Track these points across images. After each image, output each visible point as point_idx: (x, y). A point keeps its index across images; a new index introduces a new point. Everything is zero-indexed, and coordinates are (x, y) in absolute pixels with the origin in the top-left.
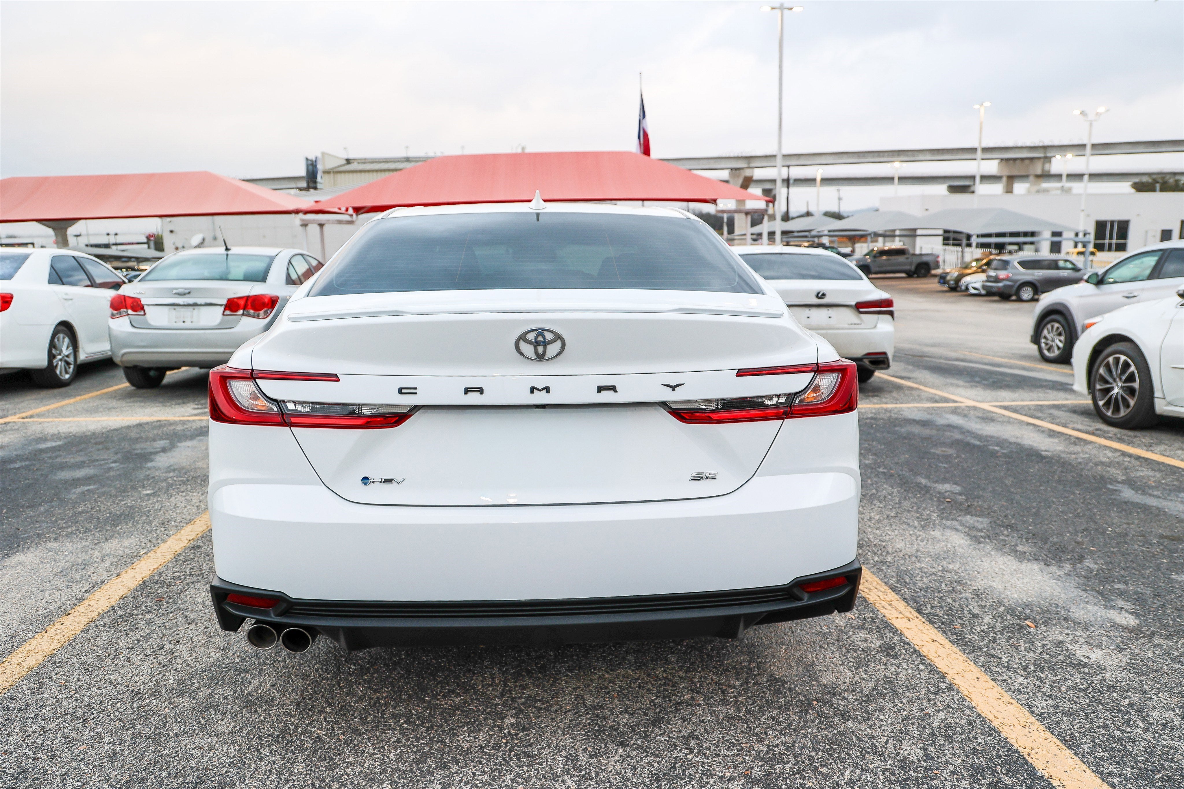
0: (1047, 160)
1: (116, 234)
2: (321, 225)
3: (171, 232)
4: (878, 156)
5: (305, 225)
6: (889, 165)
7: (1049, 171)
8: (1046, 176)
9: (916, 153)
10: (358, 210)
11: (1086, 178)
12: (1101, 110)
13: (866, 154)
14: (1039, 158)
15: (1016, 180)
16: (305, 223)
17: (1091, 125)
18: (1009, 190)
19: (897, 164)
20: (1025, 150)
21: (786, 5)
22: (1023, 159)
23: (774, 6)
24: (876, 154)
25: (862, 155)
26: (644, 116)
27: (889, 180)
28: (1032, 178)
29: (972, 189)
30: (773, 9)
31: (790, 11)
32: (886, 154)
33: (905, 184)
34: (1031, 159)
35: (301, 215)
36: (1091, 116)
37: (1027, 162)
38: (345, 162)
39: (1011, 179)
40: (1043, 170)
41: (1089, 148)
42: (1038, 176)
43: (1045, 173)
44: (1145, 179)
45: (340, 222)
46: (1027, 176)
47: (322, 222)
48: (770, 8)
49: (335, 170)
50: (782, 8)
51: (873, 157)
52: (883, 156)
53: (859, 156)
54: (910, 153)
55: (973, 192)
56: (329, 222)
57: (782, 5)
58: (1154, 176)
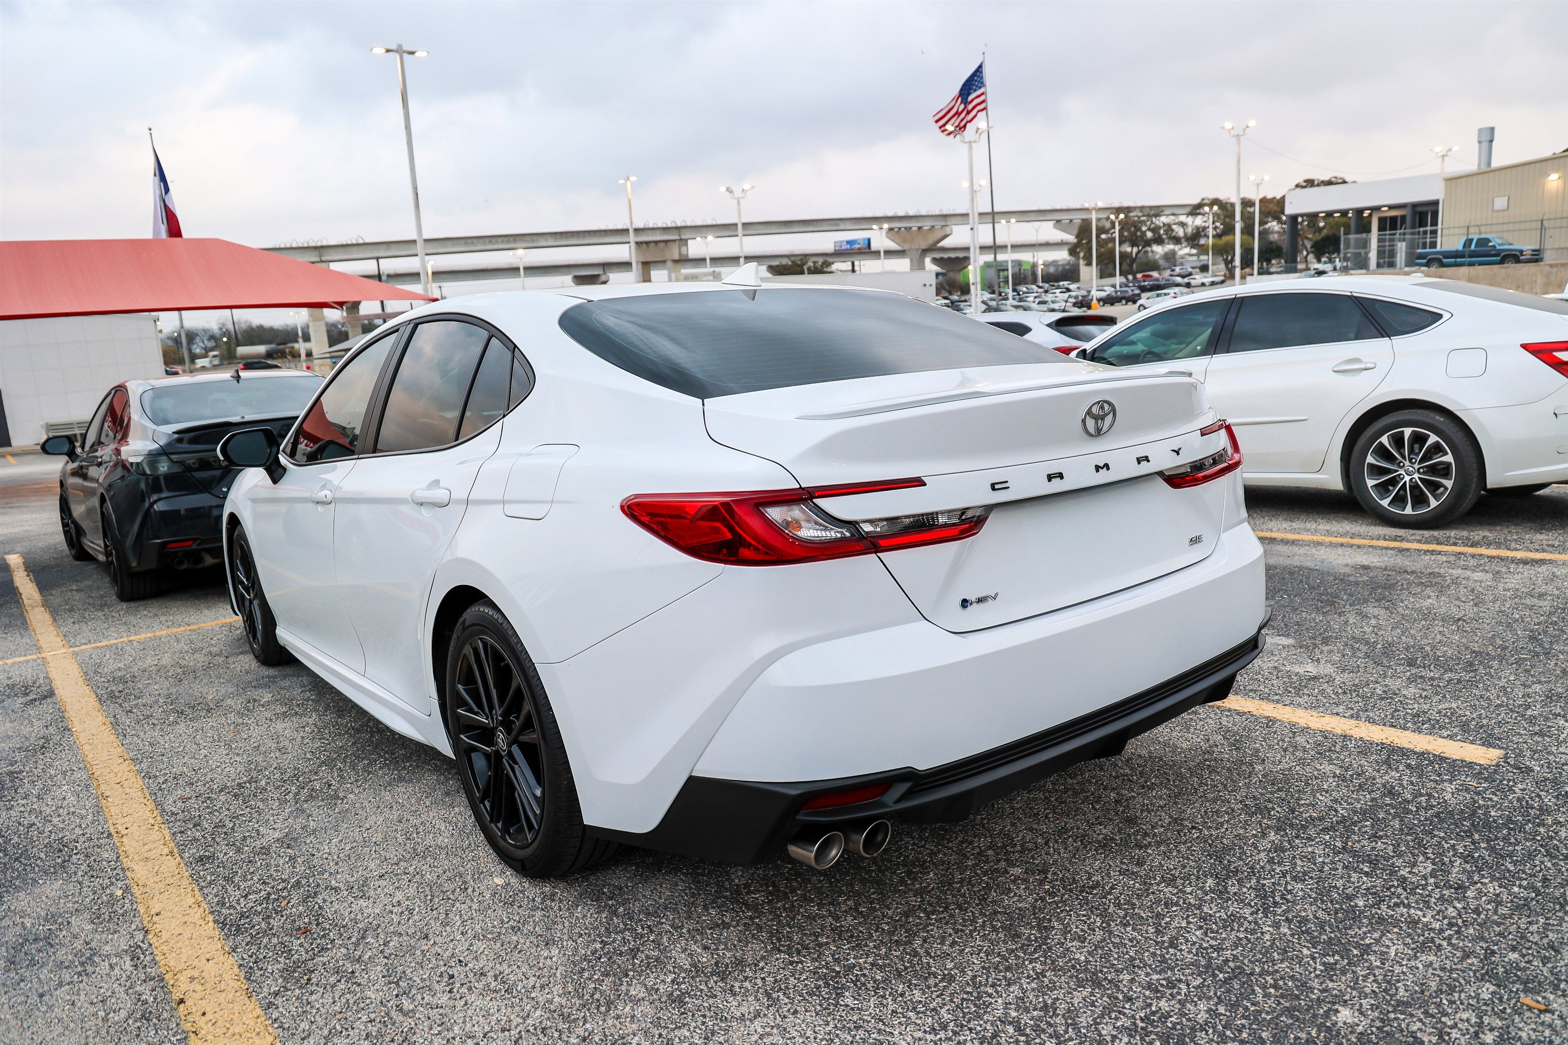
0: (682, 243)
4: (491, 242)
6: (511, 253)
7: (687, 255)
8: (684, 261)
9: (535, 238)
11: (742, 260)
12: (747, 186)
13: (475, 241)
14: (674, 241)
15: (652, 265)
17: (739, 202)
18: (647, 279)
19: (520, 252)
20: (658, 232)
21: (405, 48)
22: (656, 242)
23: (390, 48)
24: (487, 240)
25: (469, 241)
26: (167, 190)
27: (513, 271)
28: (669, 264)
29: (603, 278)
30: (388, 51)
31: (411, 56)
32: (500, 240)
33: (534, 275)
34: (666, 242)
36: (738, 193)
37: (661, 245)
39: (646, 265)
40: (680, 254)
41: (740, 227)
42: (675, 261)
43: (683, 258)
44: (785, 261)
46: (664, 262)
48: (384, 51)
50: (400, 51)
51: (484, 243)
52: (497, 242)
53: (466, 243)
54: (529, 238)
55: (605, 283)
57: (400, 46)
58: (793, 259)
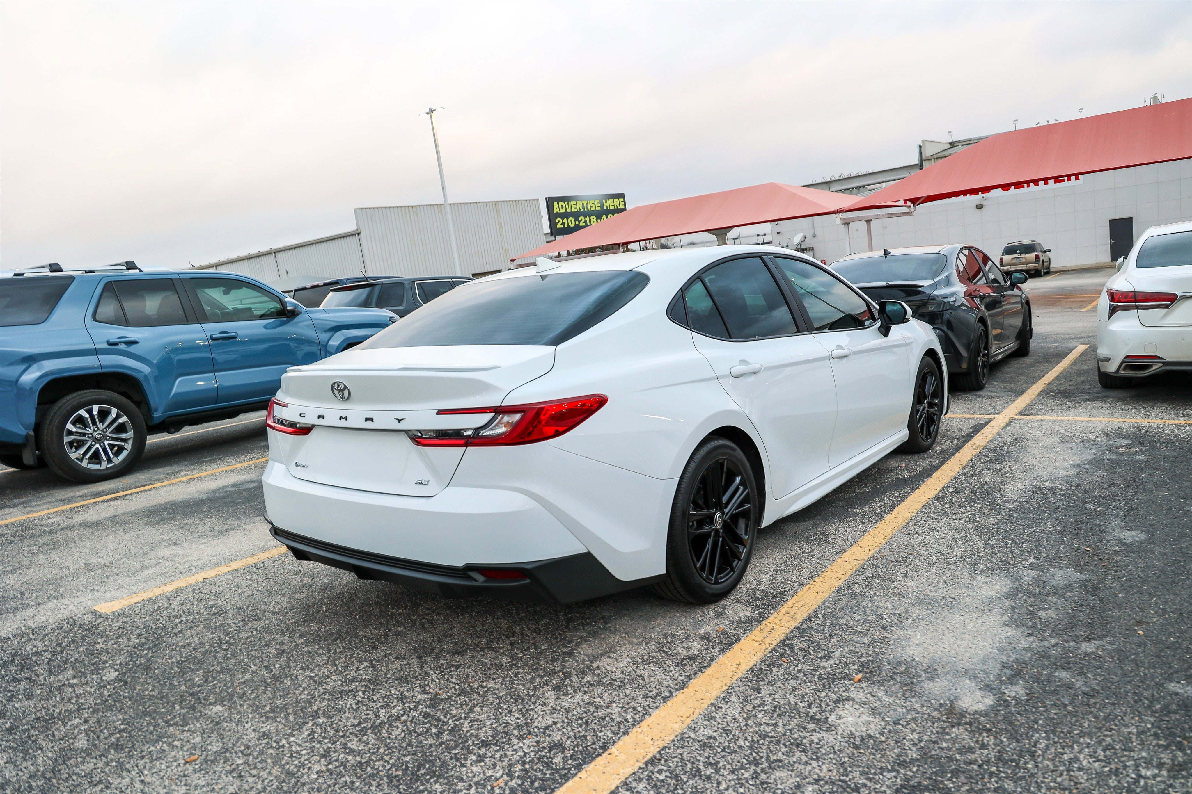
1: (765, 235)
2: (868, 221)
3: (778, 233)
5: (847, 223)
10: (915, 201)
16: (847, 221)
35: (840, 215)
38: (949, 146)
45: (892, 215)
47: (869, 219)
49: (936, 156)
56: (877, 217)
